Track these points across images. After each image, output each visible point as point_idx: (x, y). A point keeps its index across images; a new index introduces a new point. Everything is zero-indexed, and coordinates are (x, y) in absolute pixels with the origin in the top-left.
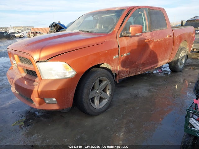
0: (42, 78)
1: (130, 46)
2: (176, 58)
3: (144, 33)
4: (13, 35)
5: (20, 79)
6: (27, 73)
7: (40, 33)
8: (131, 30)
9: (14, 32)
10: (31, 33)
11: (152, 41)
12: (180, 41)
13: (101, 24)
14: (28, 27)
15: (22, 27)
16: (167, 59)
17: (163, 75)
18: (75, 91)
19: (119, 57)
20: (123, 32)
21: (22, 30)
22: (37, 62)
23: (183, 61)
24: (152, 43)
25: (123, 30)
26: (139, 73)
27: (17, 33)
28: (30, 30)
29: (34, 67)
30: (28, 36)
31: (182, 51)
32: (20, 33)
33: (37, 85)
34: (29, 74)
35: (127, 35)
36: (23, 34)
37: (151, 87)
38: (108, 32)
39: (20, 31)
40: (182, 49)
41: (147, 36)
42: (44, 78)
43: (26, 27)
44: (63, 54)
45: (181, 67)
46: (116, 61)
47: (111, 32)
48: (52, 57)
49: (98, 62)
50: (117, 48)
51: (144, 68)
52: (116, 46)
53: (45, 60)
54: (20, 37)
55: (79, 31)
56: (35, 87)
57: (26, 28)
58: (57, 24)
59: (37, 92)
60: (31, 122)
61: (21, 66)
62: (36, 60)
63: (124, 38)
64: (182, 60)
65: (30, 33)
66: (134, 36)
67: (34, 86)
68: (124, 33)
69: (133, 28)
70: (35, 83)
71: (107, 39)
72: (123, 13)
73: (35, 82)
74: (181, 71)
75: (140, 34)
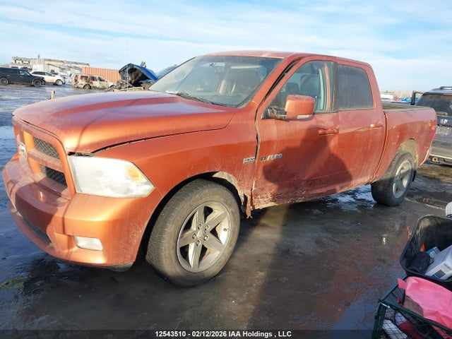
0: (77, 192)
1: (284, 141)
2: (389, 175)
3: (318, 113)
4: (39, 78)
5: (30, 185)
6: (48, 174)
7: (101, 80)
8: (289, 107)
9: (43, 71)
10: (82, 77)
11: (334, 133)
12: (401, 140)
13: (231, 82)
14: (76, 63)
15: (62, 62)
16: (366, 175)
17: (356, 209)
18: (145, 227)
19: (256, 161)
20: (271, 109)
21: (63, 69)
22: (71, 154)
23: (405, 183)
24: (333, 136)
25: (272, 104)
26: (300, 200)
27: (50, 75)
28: (81, 70)
29: (63, 163)
30: (73, 83)
31: (404, 160)
32: (56, 74)
33: (64, 204)
34: (50, 177)
35: (279, 116)
36: (62, 79)
37: (323, 234)
38: (239, 105)
39: (57, 70)
40: (402, 157)
41: (325, 120)
42: (81, 191)
43: (72, 63)
44: (129, 142)
45: (397, 195)
46: (250, 170)
47: (244, 106)
48: (105, 148)
49: (207, 168)
50: (253, 142)
51: (312, 189)
52: (252, 138)
53: (89, 152)
54: (55, 84)
55: (178, 94)
56: (58, 208)
57: (73, 65)
58: (137, 68)
59: (61, 220)
60: (41, 285)
61: (34, 158)
62: (68, 151)
63: (271, 122)
64: (402, 179)
65: (79, 77)
66: (295, 119)
67: (56, 205)
68: (273, 112)
69: (294, 102)
70: (60, 200)
71: (234, 121)
72: (276, 66)
73: (60, 196)
74: (397, 205)
75: (308, 116)
